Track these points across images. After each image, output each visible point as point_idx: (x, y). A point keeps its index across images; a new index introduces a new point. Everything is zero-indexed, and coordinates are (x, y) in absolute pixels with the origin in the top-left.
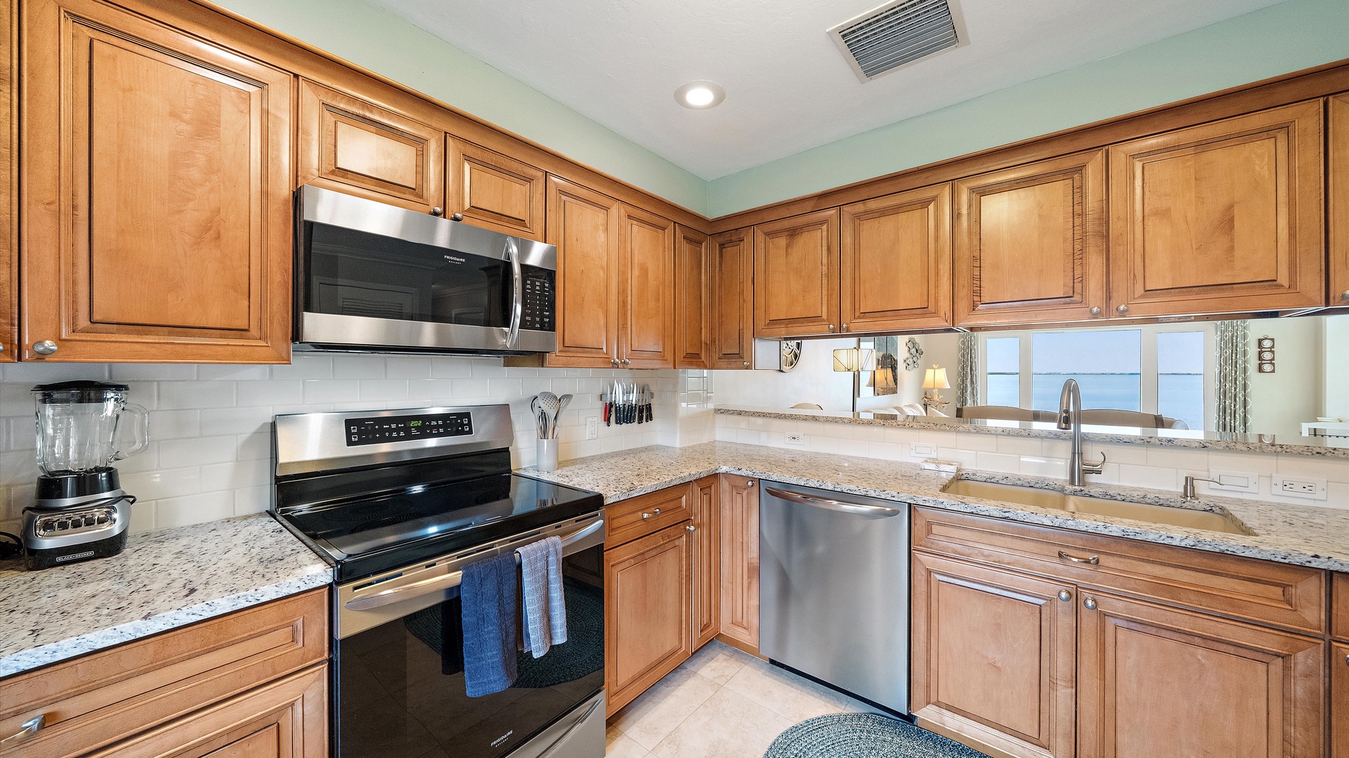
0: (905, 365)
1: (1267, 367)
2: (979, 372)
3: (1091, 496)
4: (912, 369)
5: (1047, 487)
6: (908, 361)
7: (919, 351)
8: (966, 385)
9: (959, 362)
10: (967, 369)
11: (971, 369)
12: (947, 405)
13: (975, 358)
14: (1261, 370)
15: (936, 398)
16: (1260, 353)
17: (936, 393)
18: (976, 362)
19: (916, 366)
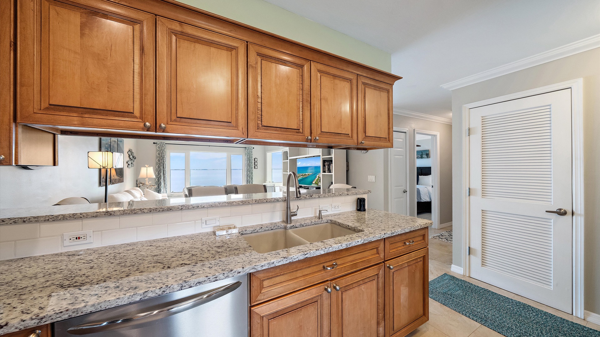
0: (127, 165)
1: (256, 167)
2: (167, 169)
3: (296, 227)
4: (131, 167)
5: (278, 228)
6: (129, 163)
7: (134, 157)
8: (161, 175)
9: (157, 164)
10: (161, 167)
11: (163, 168)
12: (154, 187)
13: (165, 162)
14: (255, 168)
15: (147, 183)
16: (255, 162)
17: (147, 180)
18: (165, 164)
19: (133, 166)
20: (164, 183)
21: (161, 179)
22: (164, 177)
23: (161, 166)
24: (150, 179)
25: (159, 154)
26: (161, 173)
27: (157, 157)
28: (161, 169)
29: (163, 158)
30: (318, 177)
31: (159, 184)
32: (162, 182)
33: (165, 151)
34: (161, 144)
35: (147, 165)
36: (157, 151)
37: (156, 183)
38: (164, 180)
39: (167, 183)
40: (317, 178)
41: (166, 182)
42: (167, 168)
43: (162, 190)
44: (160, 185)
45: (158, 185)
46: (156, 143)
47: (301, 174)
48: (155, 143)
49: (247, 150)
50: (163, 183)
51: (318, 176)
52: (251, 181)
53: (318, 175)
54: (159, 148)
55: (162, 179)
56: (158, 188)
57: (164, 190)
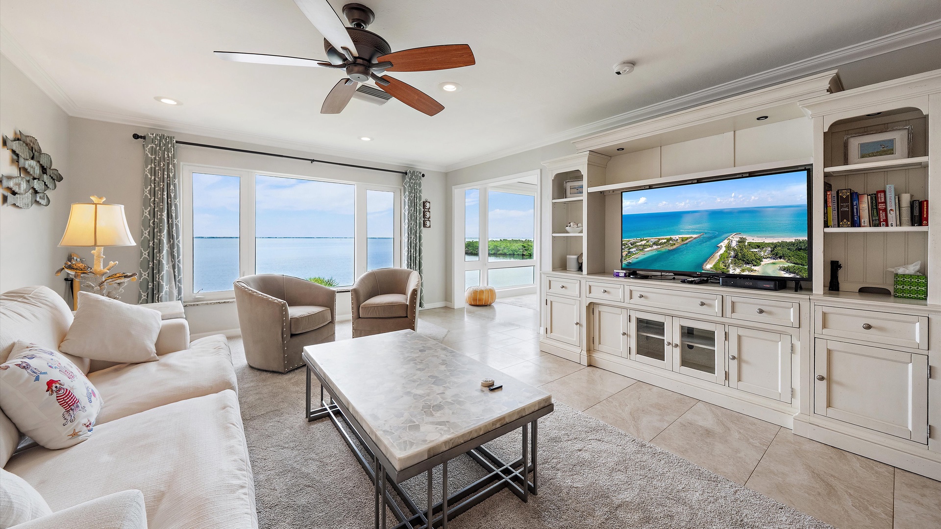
1: (428, 223)
8: (160, 240)
9: (145, 202)
10: (161, 215)
11: (169, 216)
12: (127, 280)
13: (175, 198)
14: (425, 225)
15: (99, 267)
16: (424, 212)
17: (99, 257)
18: (176, 205)
19: (43, 202)
20: (171, 264)
21: (160, 251)
22: (172, 247)
23: (162, 211)
24: (112, 251)
25: (153, 172)
26: (161, 231)
27: (146, 182)
28: (161, 220)
29: (168, 185)
30: (724, 249)
31: (154, 269)
32: (164, 262)
33: (174, 165)
34: (160, 141)
35: (101, 198)
36: (147, 161)
37: (144, 265)
38: (173, 256)
39: (181, 266)
40: (722, 251)
41: (179, 262)
42: (180, 218)
43: (165, 288)
44: (159, 272)
45: (150, 270)
46: (144, 138)
47: (653, 239)
48: (141, 137)
49: (410, 179)
50: (168, 263)
51: (724, 244)
52: (418, 258)
53: (726, 242)
54: (153, 151)
55: (165, 252)
56: (150, 279)
57: (171, 288)
